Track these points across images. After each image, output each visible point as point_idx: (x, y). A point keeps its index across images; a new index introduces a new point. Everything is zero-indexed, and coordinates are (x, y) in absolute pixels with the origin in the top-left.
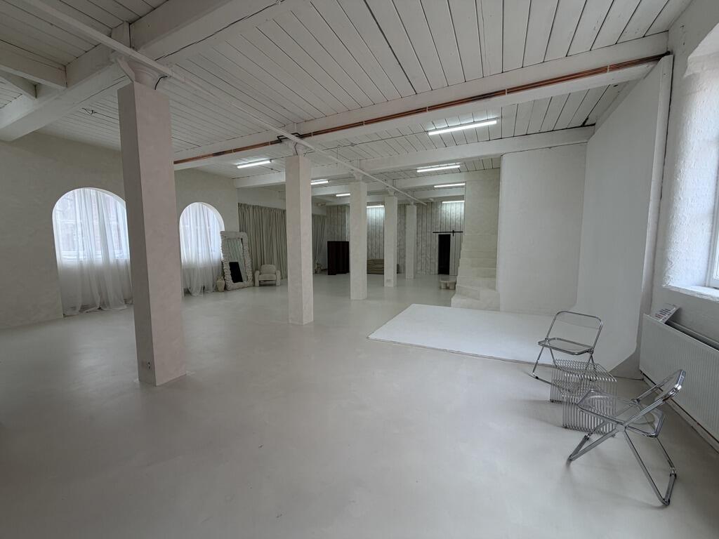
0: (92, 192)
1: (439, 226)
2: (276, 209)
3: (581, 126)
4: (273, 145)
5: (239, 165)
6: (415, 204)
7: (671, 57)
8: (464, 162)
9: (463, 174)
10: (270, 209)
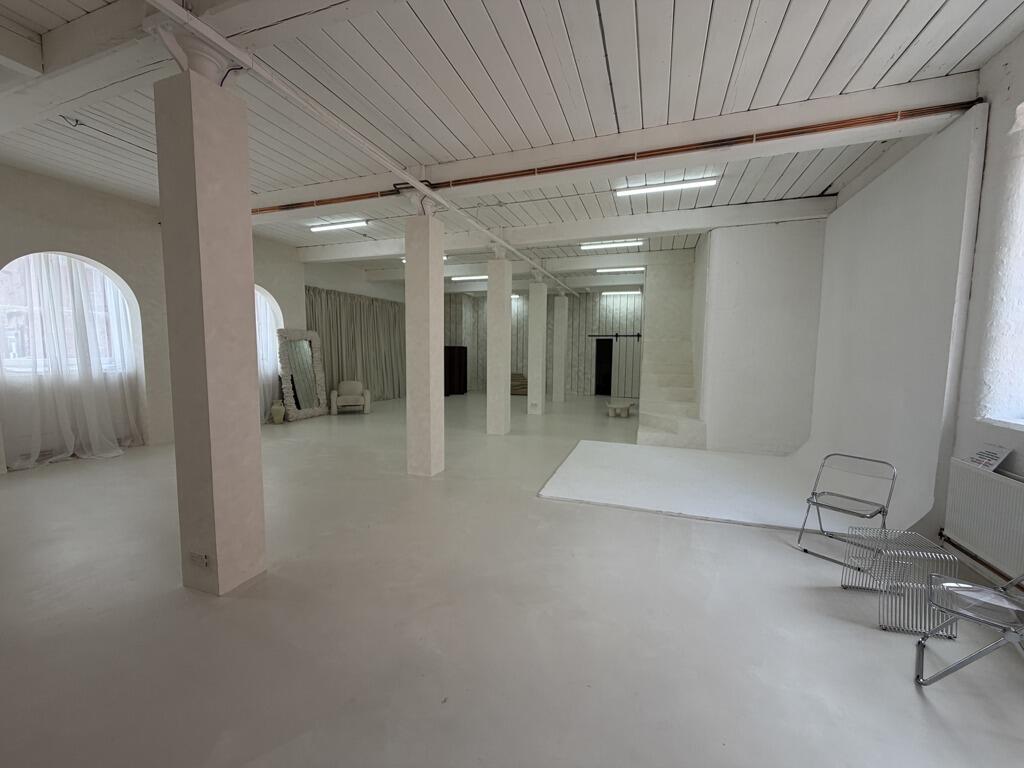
0: (61, 259)
1: (595, 327)
2: (360, 296)
3: (819, 196)
4: (385, 197)
5: (313, 227)
6: (566, 295)
7: (985, 106)
8: (649, 238)
9: (642, 254)
10: (352, 296)
